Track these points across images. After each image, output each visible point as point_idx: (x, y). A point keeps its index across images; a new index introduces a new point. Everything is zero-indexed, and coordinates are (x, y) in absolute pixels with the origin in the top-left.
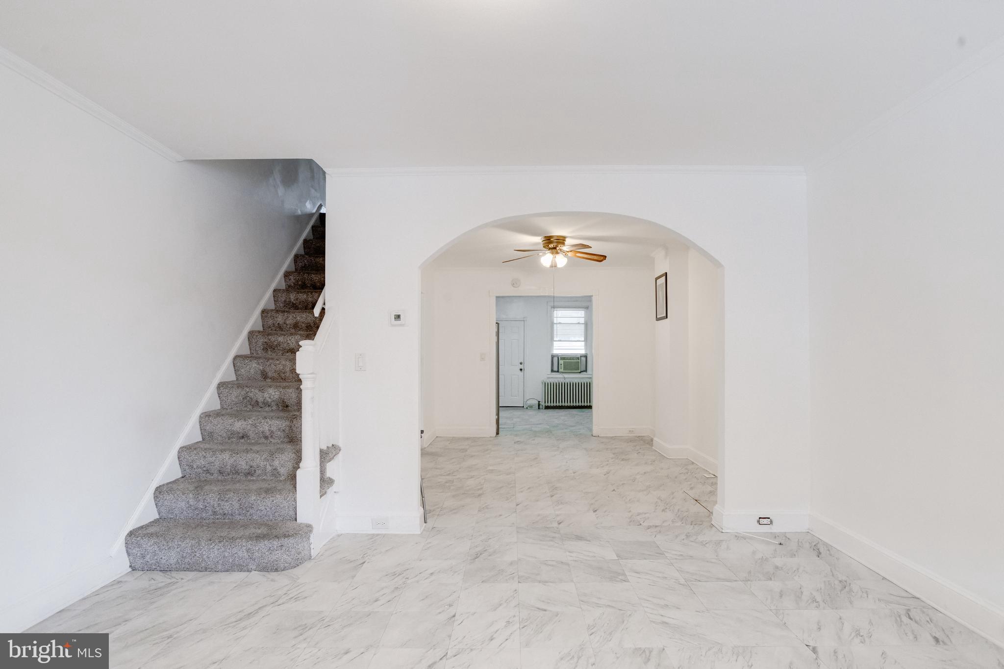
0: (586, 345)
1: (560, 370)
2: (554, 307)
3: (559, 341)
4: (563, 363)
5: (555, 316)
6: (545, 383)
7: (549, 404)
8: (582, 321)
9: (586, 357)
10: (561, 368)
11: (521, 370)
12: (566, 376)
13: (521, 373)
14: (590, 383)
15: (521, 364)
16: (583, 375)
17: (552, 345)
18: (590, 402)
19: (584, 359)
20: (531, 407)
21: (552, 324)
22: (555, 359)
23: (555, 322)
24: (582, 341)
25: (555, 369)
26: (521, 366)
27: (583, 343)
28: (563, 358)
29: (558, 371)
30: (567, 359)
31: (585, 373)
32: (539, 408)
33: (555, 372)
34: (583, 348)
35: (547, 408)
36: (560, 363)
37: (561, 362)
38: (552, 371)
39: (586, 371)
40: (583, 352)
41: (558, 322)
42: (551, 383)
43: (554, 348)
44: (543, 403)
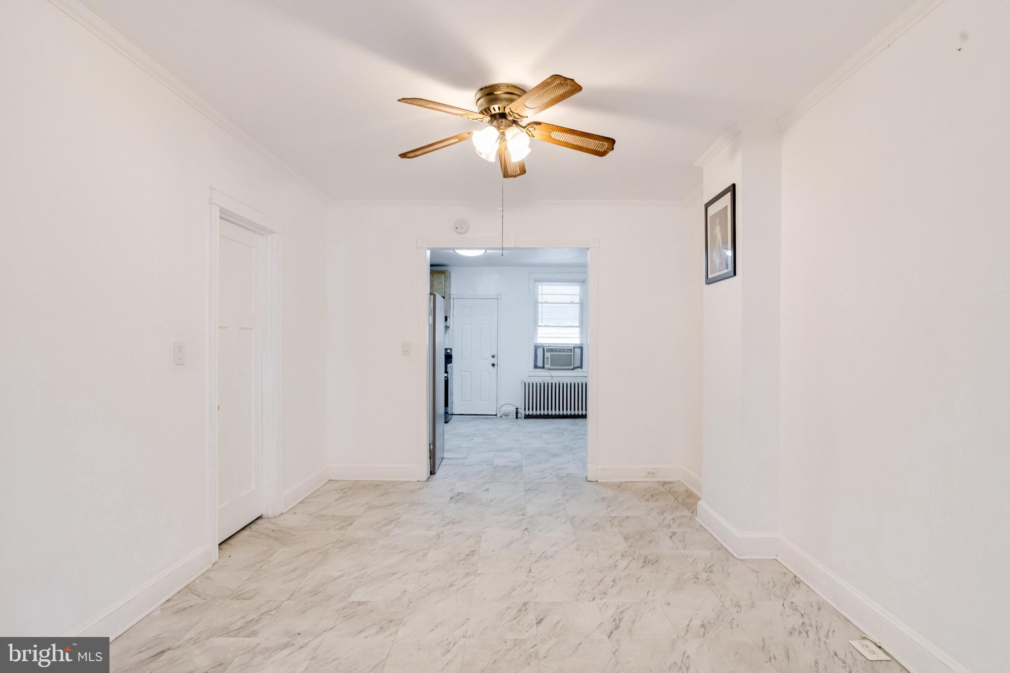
0: (581, 332)
1: (546, 366)
2: (537, 281)
3: (545, 326)
4: (549, 356)
5: (540, 292)
6: (525, 384)
7: (531, 413)
8: (577, 299)
9: (581, 348)
10: (547, 364)
11: (493, 365)
12: (554, 373)
13: (493, 370)
14: (586, 384)
15: (493, 357)
16: (577, 373)
17: (536, 332)
18: (586, 410)
19: (578, 351)
20: (507, 415)
21: (536, 303)
22: (540, 352)
23: (540, 301)
24: (577, 327)
25: (540, 364)
26: (494, 361)
27: (578, 330)
28: (551, 350)
29: (543, 367)
30: (555, 350)
31: (579, 370)
32: (517, 418)
33: (539, 368)
34: (578, 335)
35: (527, 417)
36: (546, 356)
37: (548, 355)
38: (536, 367)
39: (581, 367)
40: (577, 341)
41: (543, 301)
42: (533, 384)
43: (539, 335)
44: (522, 412)
